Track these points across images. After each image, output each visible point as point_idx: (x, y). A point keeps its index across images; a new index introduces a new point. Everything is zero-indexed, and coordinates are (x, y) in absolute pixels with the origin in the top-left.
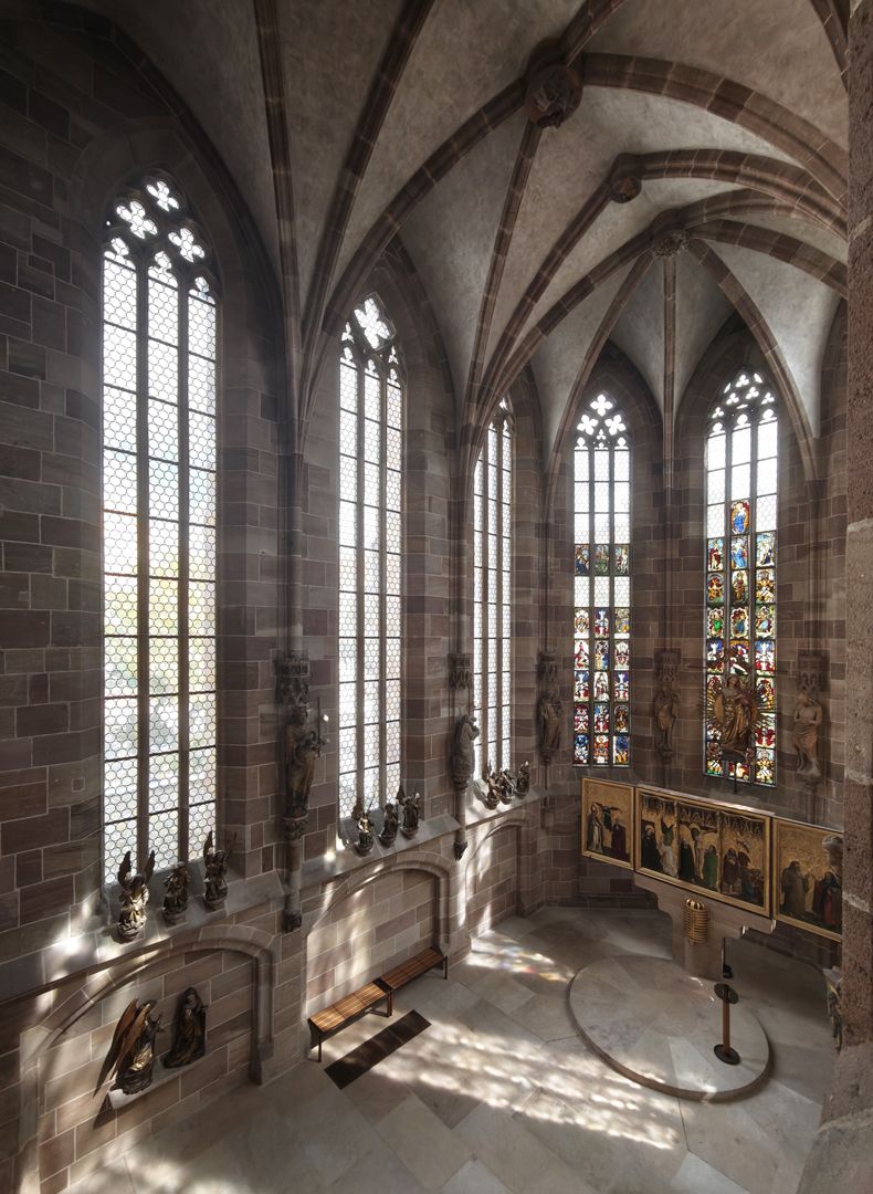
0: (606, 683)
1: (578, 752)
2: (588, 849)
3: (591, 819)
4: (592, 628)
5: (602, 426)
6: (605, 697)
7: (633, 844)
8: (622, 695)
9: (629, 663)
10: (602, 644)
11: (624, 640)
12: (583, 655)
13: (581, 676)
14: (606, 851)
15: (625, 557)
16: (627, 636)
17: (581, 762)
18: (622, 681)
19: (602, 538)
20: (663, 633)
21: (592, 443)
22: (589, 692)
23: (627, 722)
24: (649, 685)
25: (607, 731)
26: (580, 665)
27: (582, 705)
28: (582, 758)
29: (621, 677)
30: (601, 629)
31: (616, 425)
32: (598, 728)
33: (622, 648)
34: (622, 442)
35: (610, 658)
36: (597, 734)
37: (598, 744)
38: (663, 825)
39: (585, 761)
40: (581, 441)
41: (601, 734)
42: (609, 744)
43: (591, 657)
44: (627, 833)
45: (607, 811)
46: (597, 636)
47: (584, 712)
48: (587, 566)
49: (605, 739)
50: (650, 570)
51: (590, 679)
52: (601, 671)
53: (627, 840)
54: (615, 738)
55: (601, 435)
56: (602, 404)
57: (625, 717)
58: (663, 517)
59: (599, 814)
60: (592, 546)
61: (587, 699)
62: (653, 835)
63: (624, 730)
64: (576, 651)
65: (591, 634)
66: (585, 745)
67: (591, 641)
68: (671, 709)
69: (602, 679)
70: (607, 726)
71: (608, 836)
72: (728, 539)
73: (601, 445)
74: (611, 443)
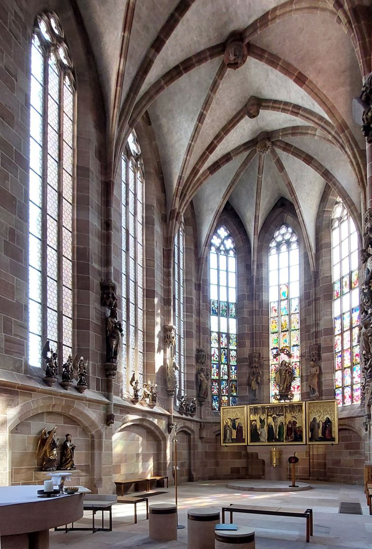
0: (226, 370)
1: (214, 404)
2: (224, 443)
3: (225, 427)
4: (219, 342)
5: (222, 243)
6: (226, 377)
7: (246, 434)
8: (233, 377)
9: (236, 361)
10: (224, 351)
11: (234, 350)
12: (215, 355)
13: (215, 366)
14: (233, 441)
15: (234, 309)
16: (235, 348)
17: (215, 409)
18: (233, 370)
19: (223, 298)
20: (252, 346)
21: (218, 249)
22: (218, 374)
23: (236, 390)
24: (245, 370)
25: (227, 394)
26: (214, 360)
27: (215, 381)
28: (216, 407)
29: (233, 368)
30: (224, 344)
31: (229, 244)
32: (223, 393)
33: (233, 353)
34: (232, 253)
35: (228, 358)
36: (223, 396)
37: (223, 401)
38: (260, 419)
39: (217, 409)
40: (213, 249)
41: (224, 396)
42: (229, 400)
43: (220, 356)
44: (244, 428)
45: (233, 421)
46: (222, 347)
47: (217, 384)
48: (217, 311)
49: (226, 398)
50: (246, 315)
51: (219, 368)
52: (224, 364)
53: (244, 432)
54: (231, 398)
55: (222, 248)
56: (222, 232)
57: (236, 388)
58: (251, 290)
59: (230, 423)
60: (218, 302)
61: (217, 378)
62: (256, 425)
63: (235, 394)
64: (212, 353)
65: (219, 345)
66: (217, 401)
67: (219, 349)
68: (257, 380)
69: (224, 368)
70: (227, 391)
71: (234, 432)
72: (280, 301)
73: (222, 253)
74: (227, 252)
